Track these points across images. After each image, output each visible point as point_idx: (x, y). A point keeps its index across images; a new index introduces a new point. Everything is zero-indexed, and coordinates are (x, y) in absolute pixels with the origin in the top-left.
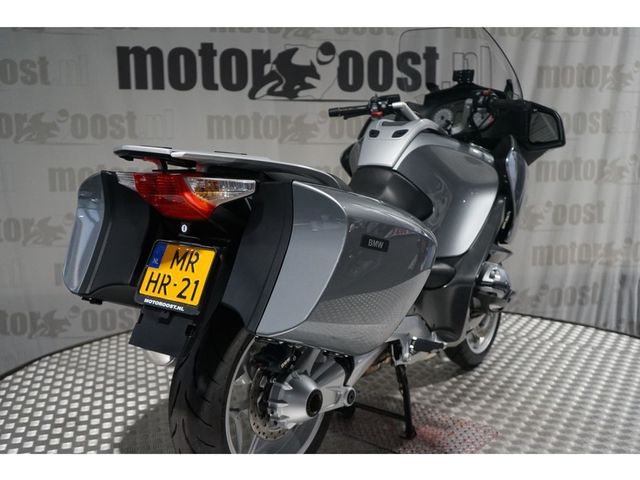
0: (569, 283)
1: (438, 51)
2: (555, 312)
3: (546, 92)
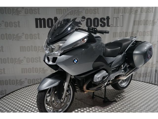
0: (142, 72)
1: (110, 17)
2: (139, 79)
3: (136, 27)
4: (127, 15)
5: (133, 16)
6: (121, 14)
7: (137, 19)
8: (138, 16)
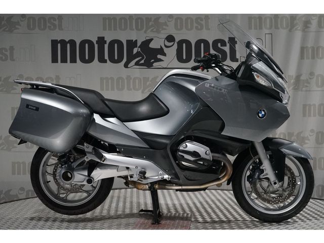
3: (307, 62)
4: (283, 33)
5: (298, 35)
6: (267, 31)
7: (310, 44)
8: (312, 36)
